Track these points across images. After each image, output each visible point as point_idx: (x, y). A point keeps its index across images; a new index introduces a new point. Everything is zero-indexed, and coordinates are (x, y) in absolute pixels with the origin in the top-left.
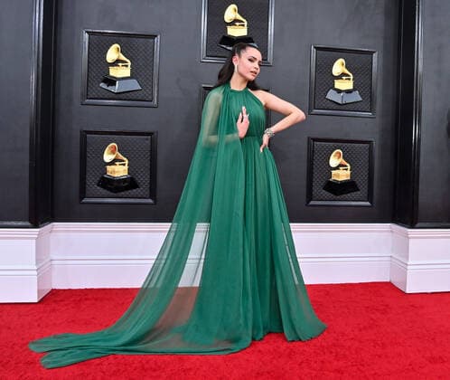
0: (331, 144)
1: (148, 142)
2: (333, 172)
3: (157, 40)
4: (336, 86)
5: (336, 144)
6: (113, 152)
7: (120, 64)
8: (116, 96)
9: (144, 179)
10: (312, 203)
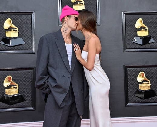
0: (138, 69)
1: (30, 74)
2: (140, 85)
3: (33, 15)
4: (138, 35)
5: (140, 69)
6: (9, 81)
7: (12, 30)
8: (10, 48)
9: (28, 96)
10: (128, 104)
